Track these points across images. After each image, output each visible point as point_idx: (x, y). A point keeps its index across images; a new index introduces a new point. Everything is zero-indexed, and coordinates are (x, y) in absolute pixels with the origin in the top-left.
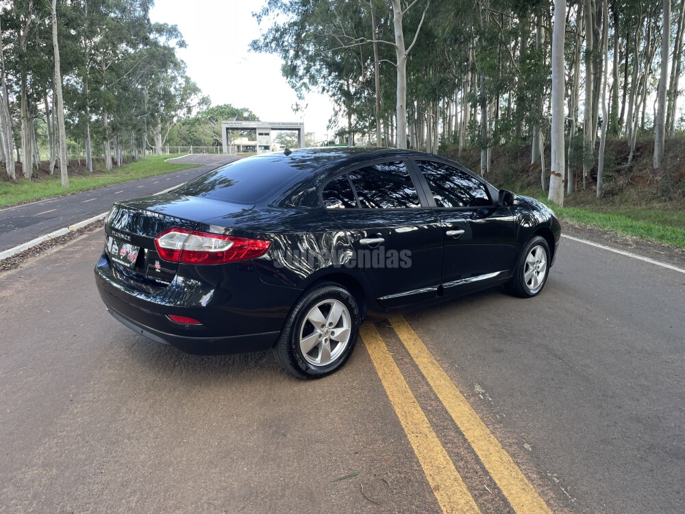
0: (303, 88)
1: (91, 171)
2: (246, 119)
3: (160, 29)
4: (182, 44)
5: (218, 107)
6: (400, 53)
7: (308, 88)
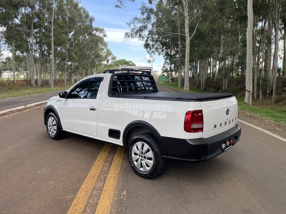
0: (152, 53)
1: (66, 84)
2: (130, 65)
3: (97, 30)
4: (105, 36)
5: (120, 60)
6: (187, 38)
7: (154, 53)
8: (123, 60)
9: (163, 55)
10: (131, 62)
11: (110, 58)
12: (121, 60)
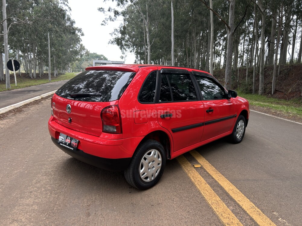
2: (102, 59)
8: (94, 54)
9: (134, 52)
10: (103, 56)
11: (84, 53)
12: (92, 54)
